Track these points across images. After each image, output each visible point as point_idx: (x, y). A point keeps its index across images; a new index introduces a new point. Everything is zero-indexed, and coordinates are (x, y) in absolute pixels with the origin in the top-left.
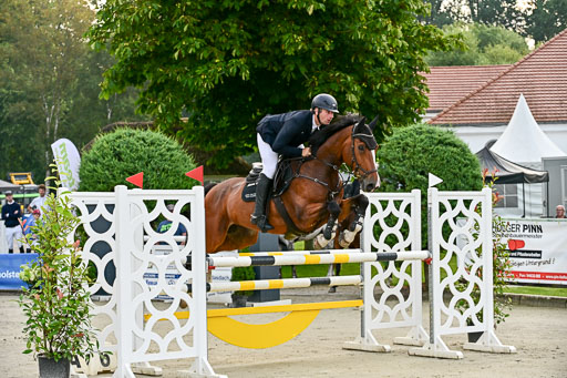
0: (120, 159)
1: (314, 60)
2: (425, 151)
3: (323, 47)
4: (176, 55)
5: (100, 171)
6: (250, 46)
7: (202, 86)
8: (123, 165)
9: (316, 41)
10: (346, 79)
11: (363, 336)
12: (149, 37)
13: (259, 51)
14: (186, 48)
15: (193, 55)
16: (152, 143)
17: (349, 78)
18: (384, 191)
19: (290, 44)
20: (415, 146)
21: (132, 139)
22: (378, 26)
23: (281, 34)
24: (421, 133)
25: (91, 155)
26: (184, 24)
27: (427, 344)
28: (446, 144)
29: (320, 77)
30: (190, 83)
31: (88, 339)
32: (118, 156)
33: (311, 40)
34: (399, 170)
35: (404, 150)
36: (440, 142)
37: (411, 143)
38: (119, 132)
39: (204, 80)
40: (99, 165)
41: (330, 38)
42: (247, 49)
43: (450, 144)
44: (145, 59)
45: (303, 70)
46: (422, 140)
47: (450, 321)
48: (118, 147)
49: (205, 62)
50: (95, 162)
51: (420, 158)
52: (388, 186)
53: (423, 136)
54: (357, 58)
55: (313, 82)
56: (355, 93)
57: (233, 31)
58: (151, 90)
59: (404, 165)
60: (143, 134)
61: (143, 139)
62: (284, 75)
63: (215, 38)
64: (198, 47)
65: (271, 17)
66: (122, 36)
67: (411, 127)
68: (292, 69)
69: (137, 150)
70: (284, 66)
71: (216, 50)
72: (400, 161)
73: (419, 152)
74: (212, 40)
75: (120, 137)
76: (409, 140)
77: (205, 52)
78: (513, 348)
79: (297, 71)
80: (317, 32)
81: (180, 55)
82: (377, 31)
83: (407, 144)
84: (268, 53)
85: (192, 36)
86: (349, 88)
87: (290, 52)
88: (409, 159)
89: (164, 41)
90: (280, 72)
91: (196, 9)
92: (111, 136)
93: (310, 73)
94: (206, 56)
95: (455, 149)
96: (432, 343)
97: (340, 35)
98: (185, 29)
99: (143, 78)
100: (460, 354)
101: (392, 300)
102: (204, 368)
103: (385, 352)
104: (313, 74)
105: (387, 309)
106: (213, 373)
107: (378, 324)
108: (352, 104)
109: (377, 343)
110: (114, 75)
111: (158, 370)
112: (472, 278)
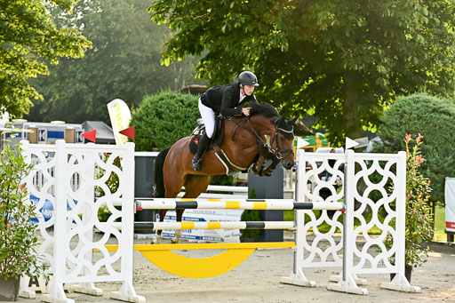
0: (161, 118)
1: (347, 35)
2: (419, 118)
3: (356, 24)
5: (143, 127)
6: (292, 21)
7: (246, 56)
8: (162, 123)
9: (350, 18)
10: (378, 52)
11: (295, 273)
13: (299, 25)
14: (232, 23)
15: (240, 29)
16: (189, 105)
17: (380, 51)
18: (383, 152)
19: (324, 21)
20: (411, 114)
21: (173, 102)
22: (406, 5)
23: (318, 11)
24: (418, 102)
25: (138, 114)
26: (230, 2)
27: (341, 282)
28: (441, 112)
29: (355, 50)
30: (236, 53)
31: (34, 263)
32: (159, 115)
33: (346, 17)
34: (396, 134)
35: (402, 116)
36: (434, 110)
37: (408, 111)
38: (163, 94)
39: (248, 51)
40: (143, 123)
41: (363, 15)
42: (288, 24)
43: (444, 112)
44: (199, 31)
45: (338, 44)
46: (418, 109)
47: (362, 262)
48: (160, 107)
49: (248, 36)
50: (140, 119)
51: (415, 124)
52: (386, 148)
53: (419, 105)
54: (389, 34)
55: (349, 54)
56: (385, 65)
58: (208, 58)
59: (401, 130)
60: (184, 97)
61: (182, 101)
62: (321, 47)
63: (259, 14)
64: (243, 22)
66: (178, 10)
67: (410, 97)
68: (328, 42)
69: (175, 110)
70: (322, 40)
71: (260, 25)
72: (397, 126)
73: (415, 119)
74: (257, 16)
75: (162, 99)
76: (407, 108)
77: (250, 26)
78: (418, 289)
79: (333, 46)
80: (351, 10)
81: (227, 28)
82: (405, 10)
83: (405, 112)
84: (307, 28)
85: (239, 13)
86: (380, 60)
87: (324, 28)
88: (405, 124)
89: (215, 16)
92: (155, 97)
93: (346, 47)
94: (251, 30)
95: (447, 117)
96: (344, 280)
97: (372, 13)
98: (232, 6)
99: (201, 48)
100: (365, 290)
101: (324, 244)
102: (129, 291)
103: (310, 287)
104: (349, 47)
105: (319, 251)
106: (135, 295)
107: (309, 263)
108: (382, 75)
109: (305, 279)
110: (173, 44)
111: (99, 291)
112: (385, 227)
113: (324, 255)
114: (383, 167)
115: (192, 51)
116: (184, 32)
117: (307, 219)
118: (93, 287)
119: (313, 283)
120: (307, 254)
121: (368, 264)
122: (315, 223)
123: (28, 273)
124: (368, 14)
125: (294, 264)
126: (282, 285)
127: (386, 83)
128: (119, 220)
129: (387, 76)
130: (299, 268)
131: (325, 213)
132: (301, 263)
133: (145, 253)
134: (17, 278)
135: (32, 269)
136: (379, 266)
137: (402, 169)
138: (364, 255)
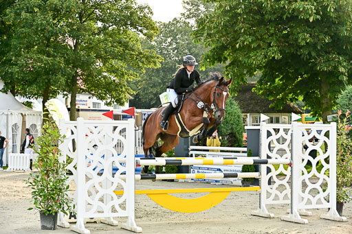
1: (319, 48)
3: (324, 41)
4: (237, 46)
6: (283, 40)
7: (253, 63)
9: (321, 37)
10: (339, 58)
11: (260, 208)
12: (223, 36)
13: (287, 42)
14: (243, 42)
15: (249, 46)
17: (341, 58)
19: (303, 39)
23: (299, 33)
26: (242, 28)
29: (325, 58)
30: (246, 61)
31: (66, 203)
33: (318, 36)
35: (350, 99)
39: (254, 60)
41: (329, 35)
42: (280, 42)
44: (224, 48)
45: (313, 54)
47: (305, 201)
49: (255, 49)
54: (346, 47)
55: (321, 60)
56: (344, 67)
57: (272, 31)
58: (230, 65)
62: (302, 56)
63: (261, 36)
64: (250, 41)
65: (293, 23)
66: (209, 35)
68: (307, 53)
71: (261, 43)
74: (259, 37)
77: (255, 43)
78: (345, 219)
79: (309, 54)
80: (322, 32)
81: (240, 45)
84: (293, 44)
85: (247, 35)
86: (341, 64)
87: (303, 43)
90: (301, 55)
91: (250, 20)
93: (319, 55)
94: (255, 46)
96: (292, 213)
97: (335, 34)
98: (242, 31)
99: (226, 59)
100: (306, 221)
101: (281, 187)
102: (132, 223)
103: (270, 218)
104: (321, 55)
105: (278, 193)
106: (135, 226)
107: (270, 201)
108: (342, 73)
109: (267, 213)
110: (208, 57)
111: (115, 222)
112: (321, 176)
113: (281, 196)
114: (320, 134)
115: (220, 61)
116: (214, 49)
117: (269, 170)
118: (112, 220)
119: (272, 215)
120: (269, 194)
121: (309, 202)
122: (274, 173)
123: (63, 211)
124: (332, 34)
125: (260, 202)
126: (252, 217)
127: (345, 78)
128: (124, 173)
129: (346, 74)
130: (263, 205)
131: (281, 166)
132: (264, 201)
133: (150, 196)
134: (54, 214)
135: (66, 208)
136: (317, 203)
137: (333, 135)
138: (307, 195)
